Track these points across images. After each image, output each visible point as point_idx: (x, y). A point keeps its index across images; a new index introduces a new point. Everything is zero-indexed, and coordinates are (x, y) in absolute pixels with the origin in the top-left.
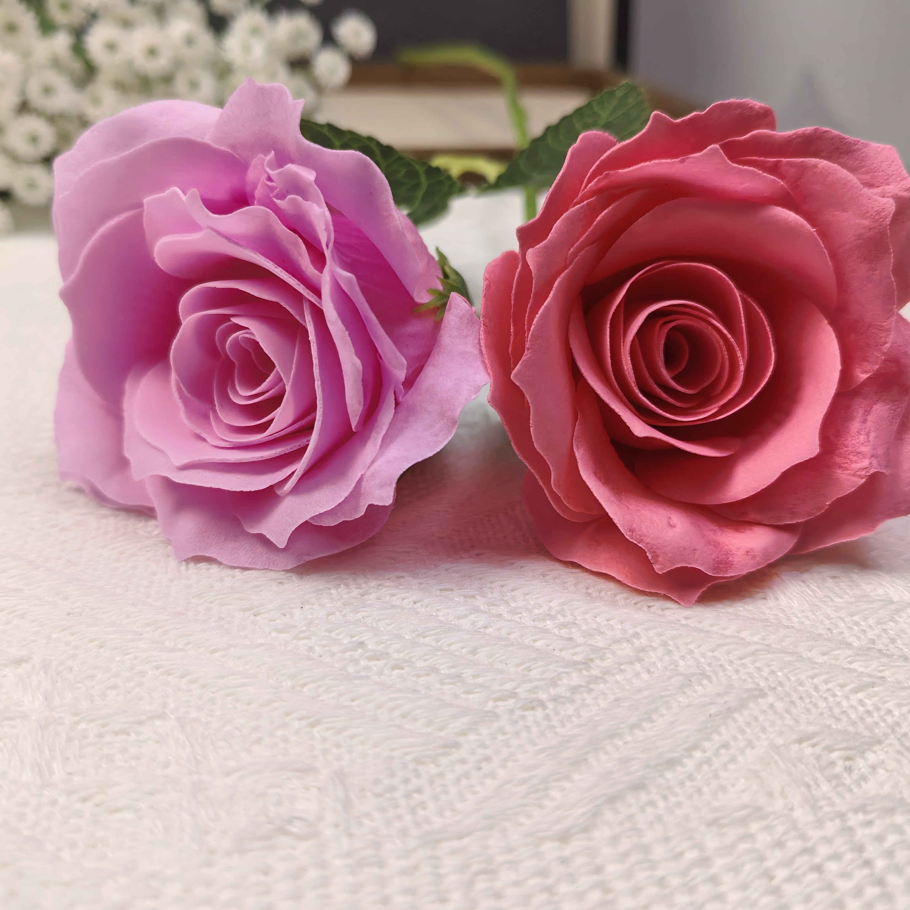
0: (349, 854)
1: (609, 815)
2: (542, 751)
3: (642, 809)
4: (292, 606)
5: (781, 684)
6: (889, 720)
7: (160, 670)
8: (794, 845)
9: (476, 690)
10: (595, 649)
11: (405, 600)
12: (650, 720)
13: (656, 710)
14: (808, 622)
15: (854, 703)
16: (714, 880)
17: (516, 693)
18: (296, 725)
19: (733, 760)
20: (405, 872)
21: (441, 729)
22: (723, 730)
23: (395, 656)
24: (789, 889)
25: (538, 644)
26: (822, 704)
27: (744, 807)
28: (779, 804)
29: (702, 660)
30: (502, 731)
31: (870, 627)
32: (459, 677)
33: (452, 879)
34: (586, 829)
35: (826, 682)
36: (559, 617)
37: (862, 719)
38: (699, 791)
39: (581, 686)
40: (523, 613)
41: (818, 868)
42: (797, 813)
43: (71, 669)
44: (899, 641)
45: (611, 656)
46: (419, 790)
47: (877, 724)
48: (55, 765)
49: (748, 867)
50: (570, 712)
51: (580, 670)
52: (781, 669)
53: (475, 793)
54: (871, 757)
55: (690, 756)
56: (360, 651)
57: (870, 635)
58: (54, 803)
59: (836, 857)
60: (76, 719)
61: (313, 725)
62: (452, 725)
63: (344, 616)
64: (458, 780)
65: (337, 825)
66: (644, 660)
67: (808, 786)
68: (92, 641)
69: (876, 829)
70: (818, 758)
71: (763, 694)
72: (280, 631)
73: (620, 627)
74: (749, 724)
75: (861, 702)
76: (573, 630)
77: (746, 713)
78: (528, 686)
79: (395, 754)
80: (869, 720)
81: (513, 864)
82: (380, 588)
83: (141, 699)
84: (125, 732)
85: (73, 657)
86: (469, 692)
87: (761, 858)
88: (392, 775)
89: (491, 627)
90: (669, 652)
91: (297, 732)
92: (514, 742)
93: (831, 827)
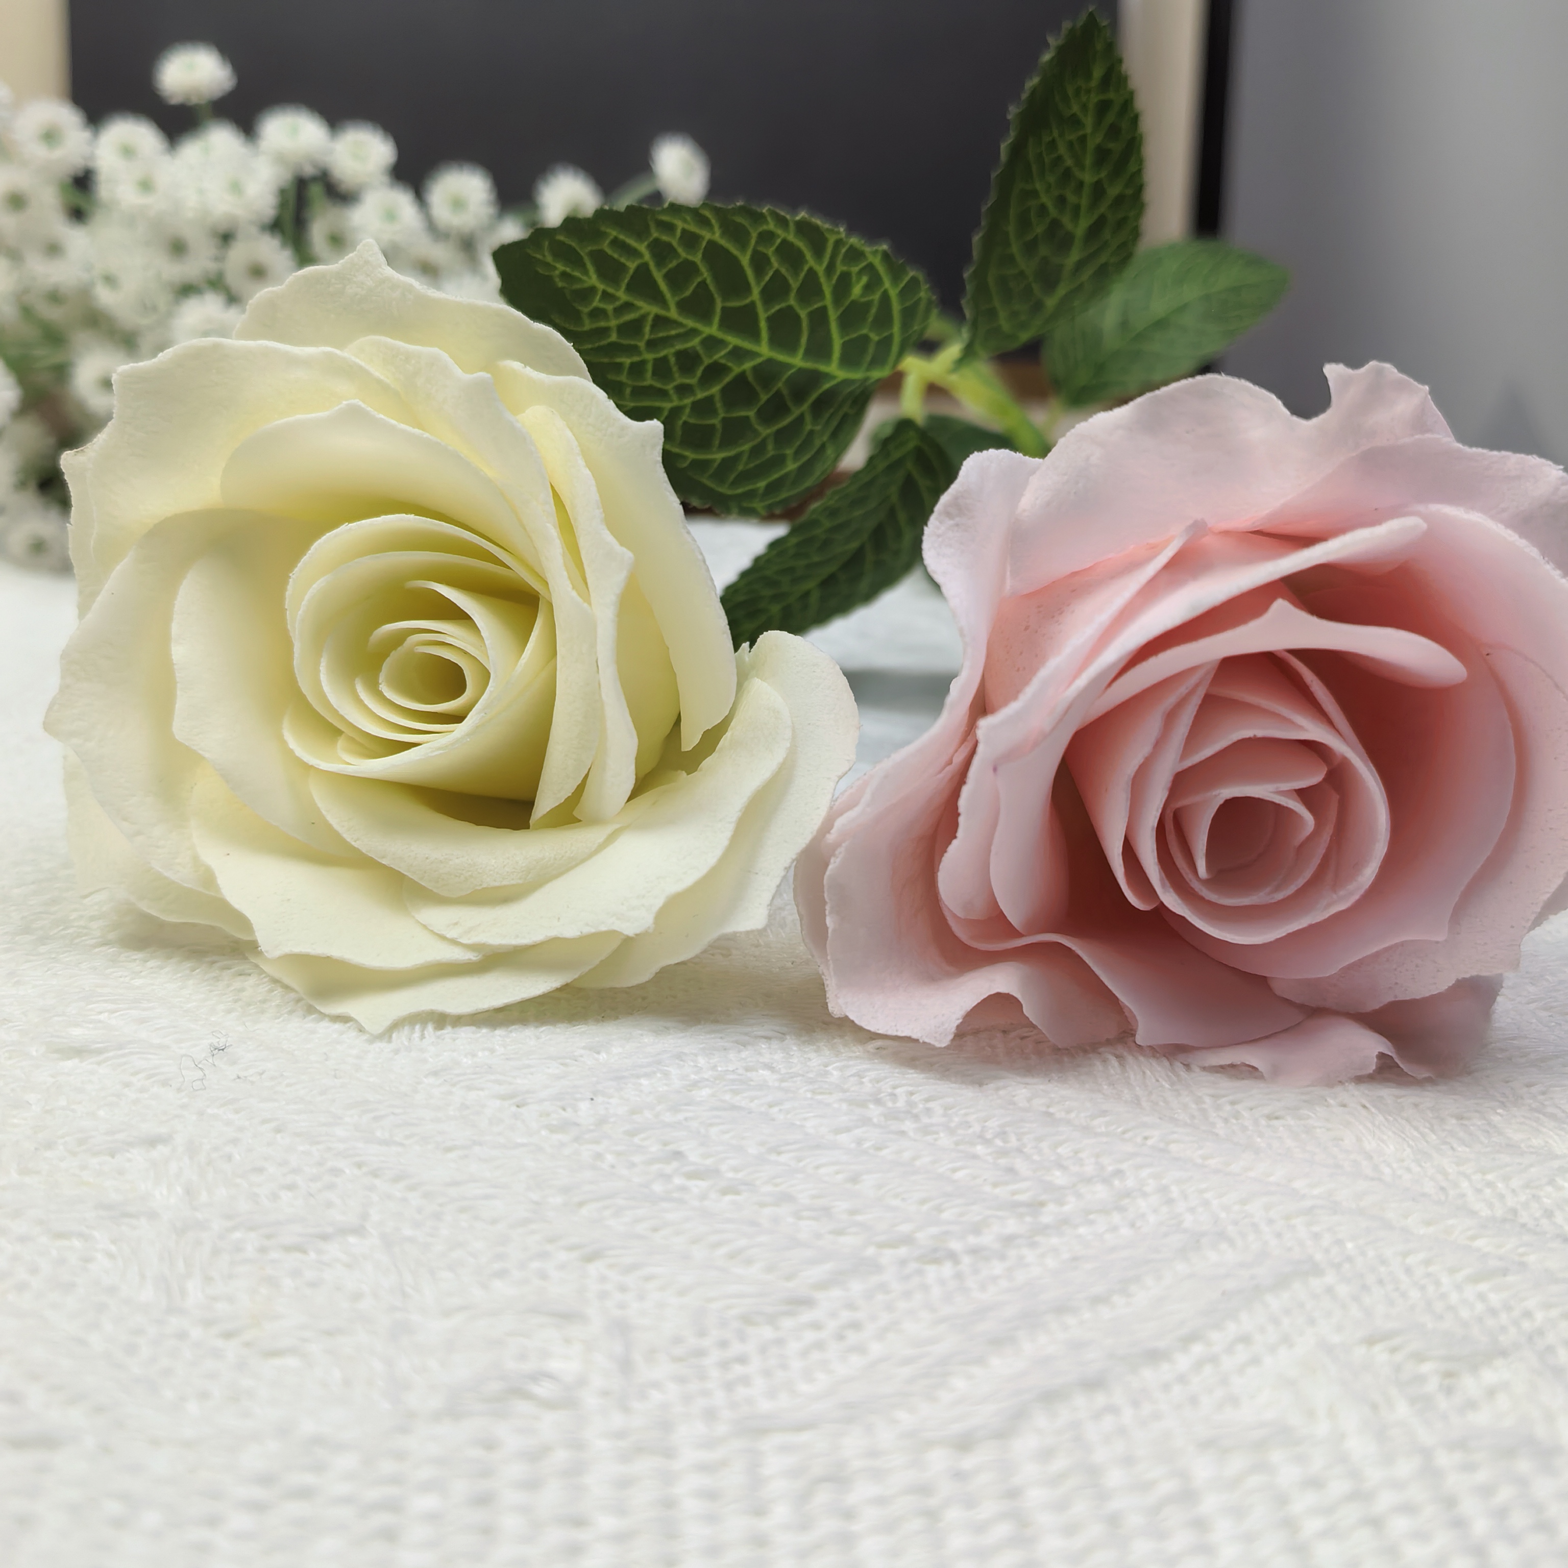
0: (620, 1435)
1: (1040, 1419)
2: (945, 1319)
3: (1097, 1416)
4: (578, 1096)
5: (1349, 1259)
6: (1526, 1325)
7: (364, 1170)
8: (1338, 1487)
9: (850, 1231)
10: (1050, 1188)
11: (756, 1101)
12: (1125, 1292)
13: (1138, 1279)
14: (1406, 1176)
15: (1471, 1297)
16: (1199, 1524)
17: (914, 1239)
18: (563, 1256)
19: (1255, 1361)
20: (704, 1468)
21: (789, 1277)
22: (1244, 1316)
23: (731, 1175)
24: (1323, 1548)
25: (960, 1175)
26: (1415, 1294)
27: (1265, 1425)
28: (1322, 1428)
29: (1223, 1215)
30: (883, 1286)
31: (1513, 1191)
32: (826, 1211)
33: (779, 1484)
34: (1002, 1435)
35: (1427, 1263)
36: (999, 1142)
37: (1479, 1320)
38: (1194, 1401)
39: (1019, 1236)
40: (941, 1133)
42: (1351, 1443)
43: (229, 1158)
44: (1558, 1215)
45: (1074, 1200)
46: (742, 1360)
47: (1503, 1329)
48: (190, 1285)
49: (1257, 1512)
50: (997, 1272)
51: (1020, 1216)
52: (1353, 1239)
53: (830, 1372)
54: (1489, 1376)
55: (1185, 1350)
56: (675, 1164)
57: (1511, 1201)
58: (182, 1335)
59: (1408, 1509)
60: (230, 1224)
61: (587, 1259)
64: (804, 1353)
65: (605, 1393)
66: (1127, 1209)
67: (1374, 1407)
68: (265, 1121)
69: (1482, 1476)
70: (1398, 1369)
71: (1317, 1270)
72: (553, 1129)
73: (1094, 1162)
74: (1288, 1312)
75: (1482, 1297)
76: (1018, 1160)
77: (1285, 1295)
78: (934, 1230)
79: (711, 1306)
80: (1490, 1322)
81: (879, 1474)
82: (717, 1082)
83: (329, 1205)
84: (300, 1249)
85: (235, 1141)
86: (839, 1232)
87: (1282, 1500)
88: (702, 1333)
89: (887, 1147)
90: (1169, 1202)
91: (563, 1266)
92: (901, 1305)
93: (1405, 1467)
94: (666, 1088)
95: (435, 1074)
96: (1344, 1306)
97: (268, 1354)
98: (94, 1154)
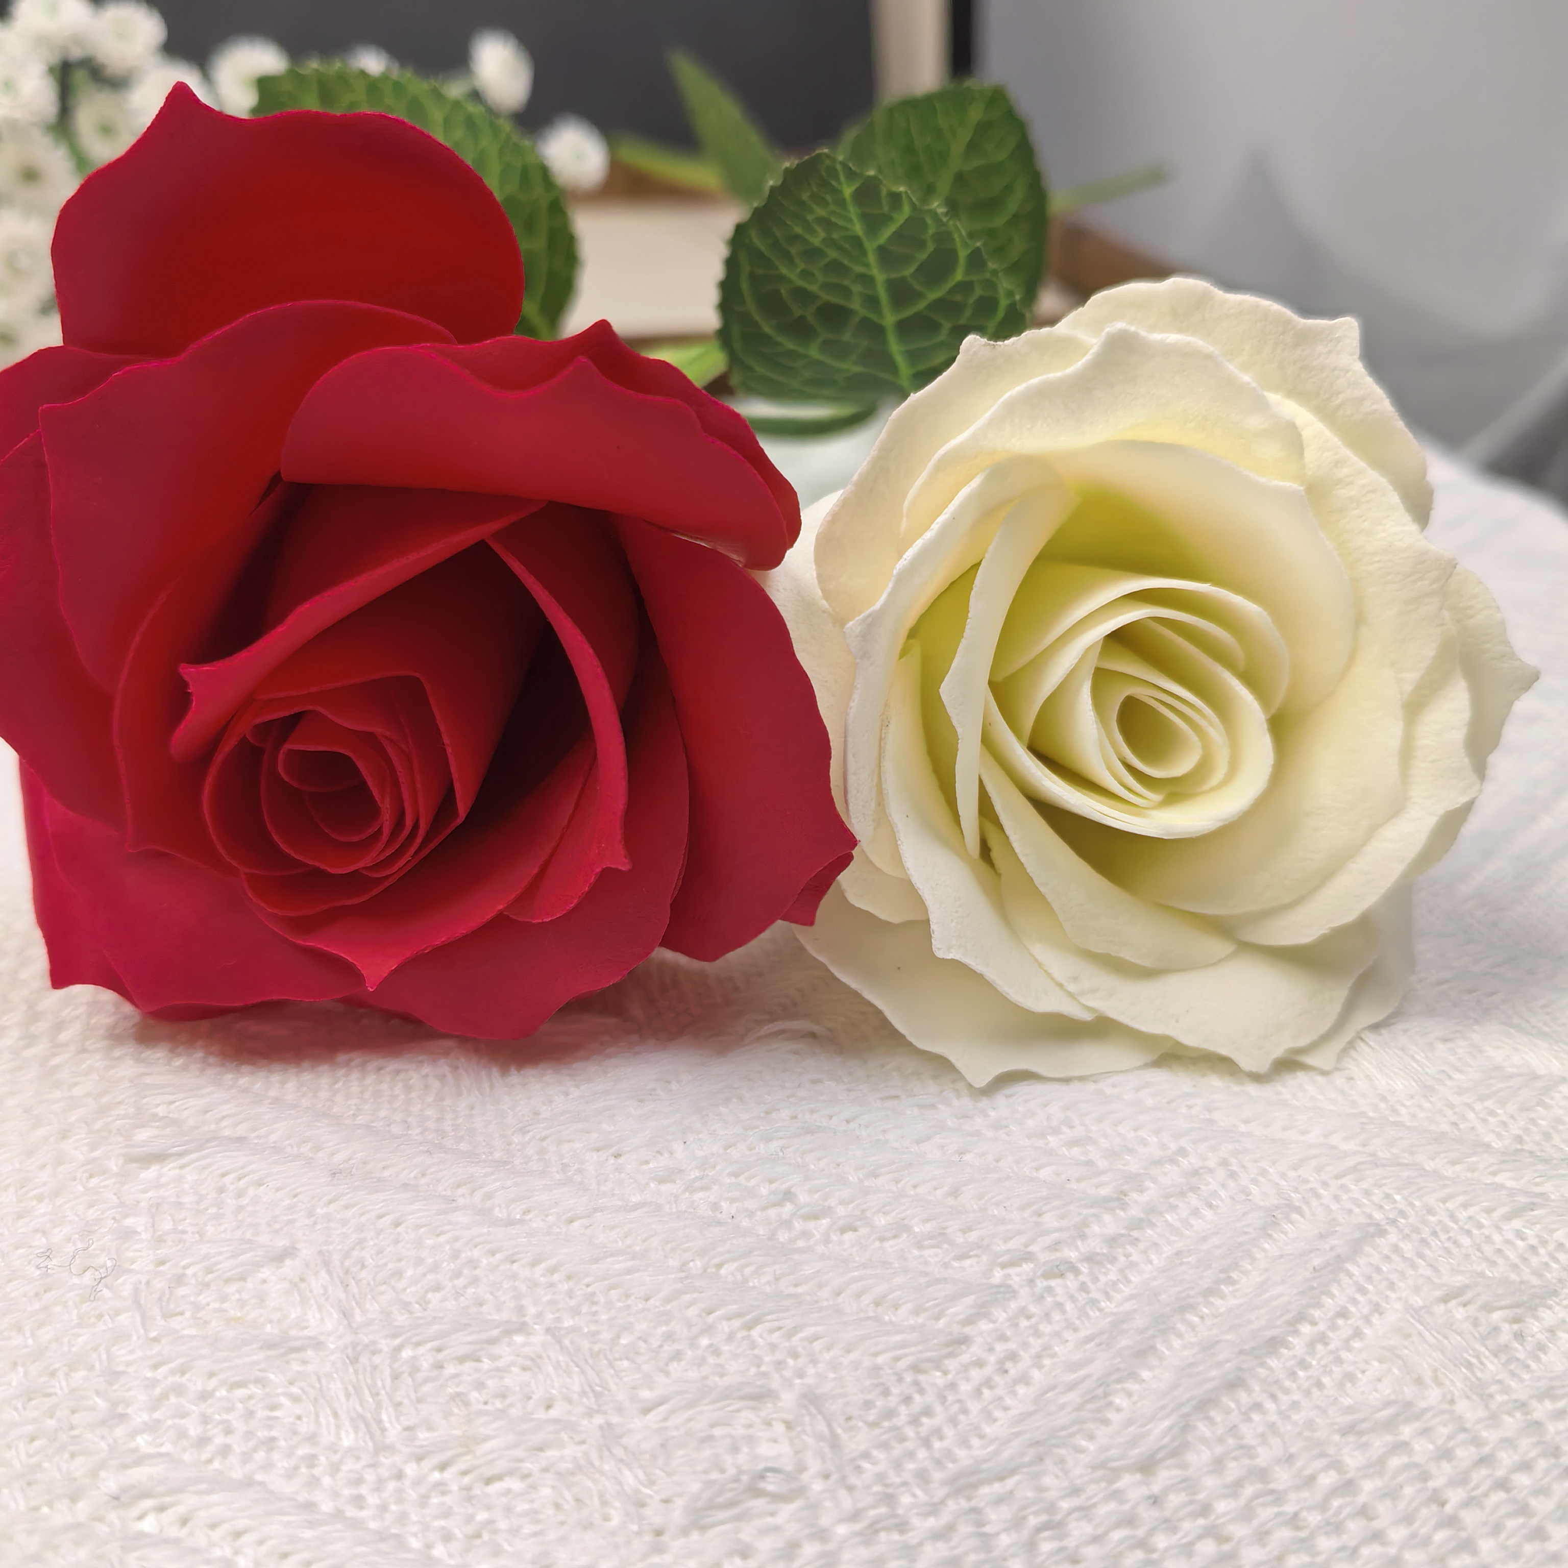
0: (855, 1516)
1: (1202, 1428)
2: (1089, 1339)
3: (1247, 1417)
4: (668, 1138)
5: (1402, 1213)
6: (1563, 1258)
7: (498, 1256)
8: (1465, 1454)
9: (971, 1253)
10: (1127, 1176)
11: (833, 1119)
12: (1230, 1281)
13: (1235, 1266)
14: (1422, 1115)
15: (1511, 1236)
16: (1365, 1512)
17: (1032, 1254)
18: (726, 1326)
19: (1357, 1334)
20: (938, 1536)
21: (937, 1318)
22: (1335, 1290)
23: (842, 1211)
24: (1469, 1517)
25: (1044, 1174)
26: (1465, 1241)
27: (1388, 1404)
28: (1433, 1395)
29: (1283, 1184)
30: (1024, 1313)
32: (942, 1234)
33: (1005, 1540)
34: (1177, 1452)
35: (1465, 1206)
36: (1065, 1129)
37: (1525, 1260)
38: (1320, 1385)
39: (1122, 1235)
40: (1011, 1127)
41: (1503, 1485)
42: (1462, 1406)
43: (363, 1265)
44: (1556, 1136)
45: (1152, 1186)
46: (927, 1412)
47: (1547, 1265)
48: (384, 1419)
49: (1408, 1490)
50: (1113, 1276)
51: (1113, 1210)
52: (1398, 1190)
53: (1006, 1409)
54: (1547, 1316)
55: (1296, 1333)
56: (789, 1206)
57: (1514, 1128)
58: (400, 1475)
59: (1525, 1466)
60: (397, 1342)
61: (749, 1327)
62: (951, 1310)
63: (751, 1149)
64: (978, 1392)
65: (827, 1476)
66: (1199, 1188)
67: (1469, 1365)
68: (381, 1216)
70: (1476, 1323)
71: (1382, 1233)
72: (661, 1181)
73: (1156, 1140)
74: (1369, 1279)
75: (1520, 1234)
76: (1090, 1148)
77: (1362, 1261)
78: (1047, 1241)
79: (880, 1360)
80: (1535, 1261)
81: (1085, 1511)
83: (481, 1303)
84: (472, 1358)
85: (361, 1242)
86: (962, 1257)
87: (1424, 1476)
88: (886, 1392)
89: (970, 1152)
90: (1233, 1175)
91: (730, 1338)
92: (1045, 1328)
93: (1511, 1423)
96: (1413, 1266)
97: (489, 1481)
98: (227, 1281)
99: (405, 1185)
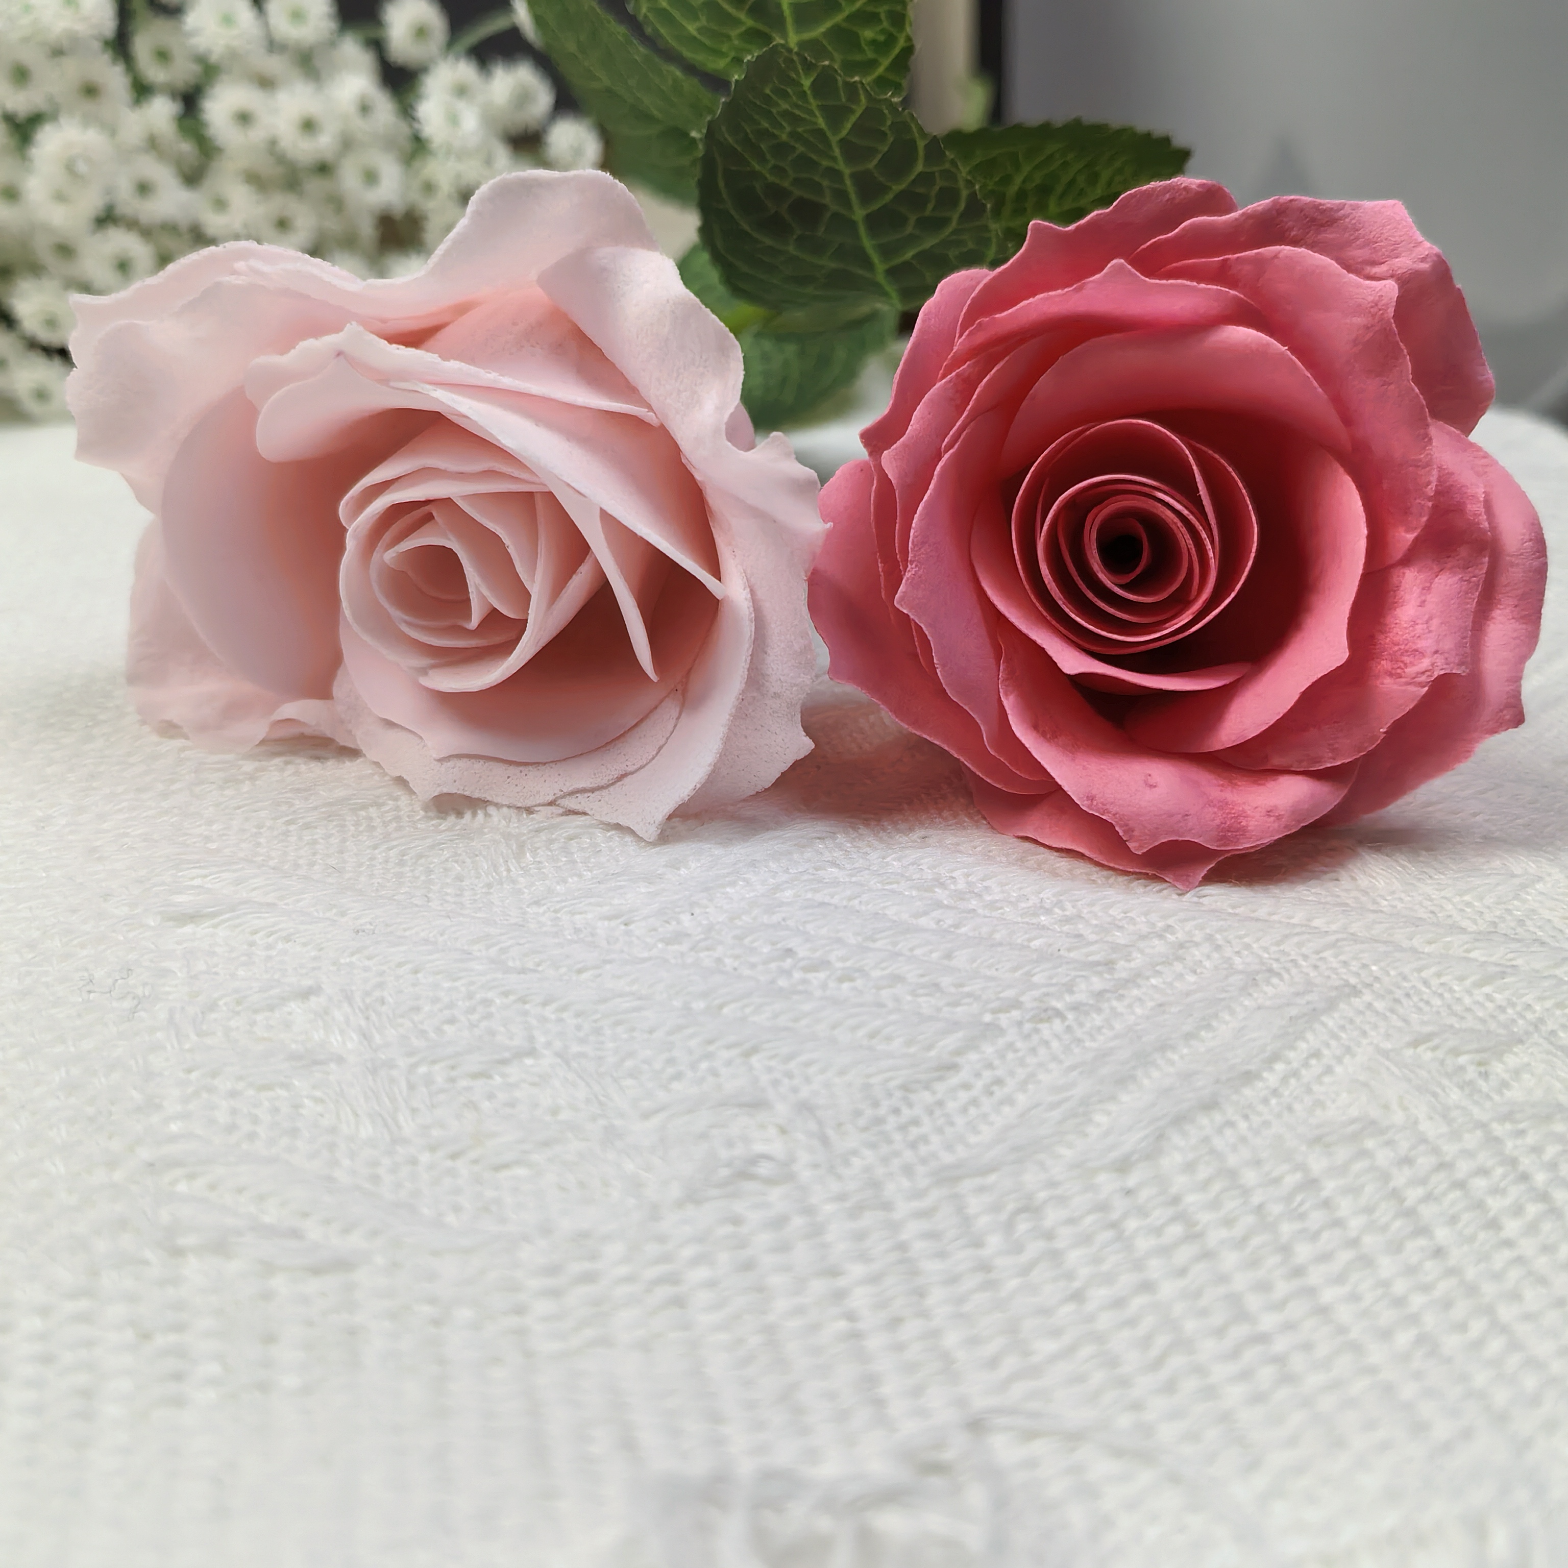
0: (841, 1197)
1: (1177, 1139)
2: (1073, 1068)
3: (1220, 1131)
4: (677, 910)
5: (1377, 979)
6: (1530, 1016)
7: (512, 998)
8: (1425, 1162)
9: (963, 1002)
10: (1115, 947)
11: (836, 897)
12: (1209, 1027)
13: (1216, 1016)
14: (1400, 905)
15: (1481, 999)
16: (1326, 1204)
17: (1021, 1003)
18: (725, 1054)
19: (1329, 1070)
20: (920, 1215)
21: (929, 1048)
22: (1309, 1036)
23: (839, 965)
25: (1036, 944)
26: (1437, 1002)
27: (1353, 1121)
28: (1398, 1117)
29: (1265, 955)
30: (1011, 1046)
31: (1489, 907)
32: (936, 987)
33: (985, 1220)
34: (1151, 1156)
35: (1439, 975)
36: (1057, 910)
37: (1492, 1016)
38: (1290, 1109)
39: (1106, 991)
40: (1005, 908)
42: (1425, 1126)
43: (383, 1002)
44: (1529, 923)
45: (1139, 956)
46: (916, 1122)
47: (1514, 1021)
48: (401, 1118)
49: (1369, 1189)
50: (1098, 1023)
51: (1100, 974)
52: (1375, 962)
53: (991, 1123)
54: (1512, 1060)
55: (1271, 1069)
56: (790, 961)
57: (1488, 917)
58: (413, 1161)
59: (1483, 1172)
61: (747, 1054)
62: (941, 1043)
64: (964, 1110)
65: (816, 1166)
66: (1185, 958)
67: (1435, 1095)
68: (400, 965)
69: (1531, 1139)
70: (1442, 1063)
71: (1356, 992)
72: (668, 942)
73: (1144, 919)
74: (1343, 1028)
75: (1489, 997)
76: (1080, 926)
77: (1336, 1015)
78: (1036, 993)
79: (873, 1080)
80: (1502, 1017)
81: (1062, 1200)
83: (494, 1032)
84: (484, 1075)
85: (381, 985)
86: (955, 1004)
87: (1385, 1177)
88: (876, 1104)
89: (965, 926)
90: (1218, 948)
91: (729, 1063)
92: (1031, 1060)
93: (1471, 1140)
94: (752, 894)
95: (537, 903)
96: (1385, 1018)
97: (498, 1168)
98: (256, 1011)
99: (426, 941)
